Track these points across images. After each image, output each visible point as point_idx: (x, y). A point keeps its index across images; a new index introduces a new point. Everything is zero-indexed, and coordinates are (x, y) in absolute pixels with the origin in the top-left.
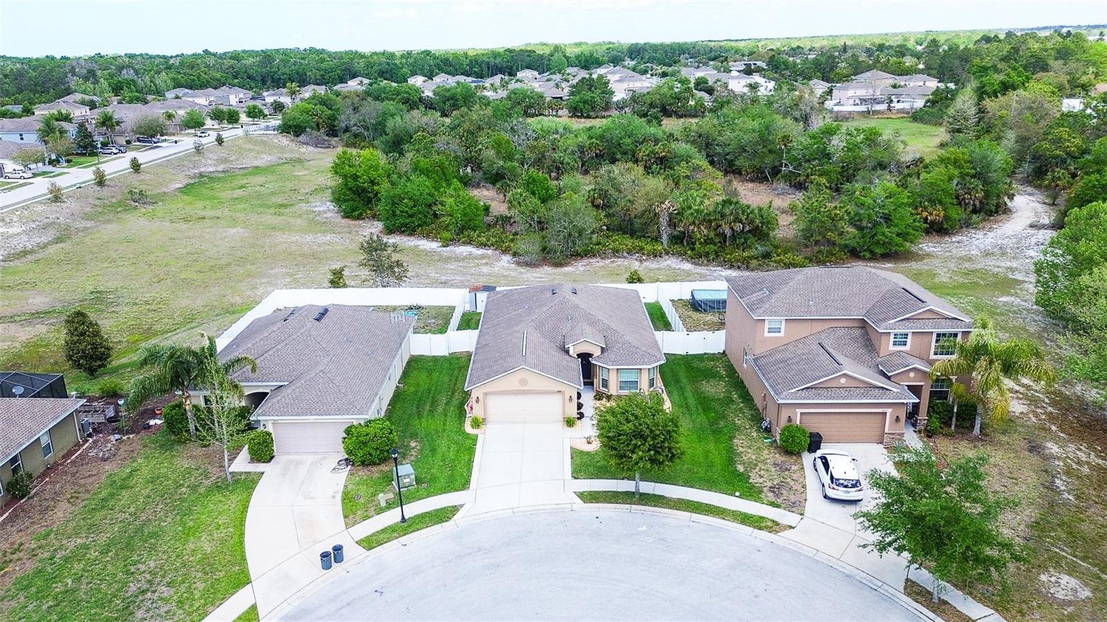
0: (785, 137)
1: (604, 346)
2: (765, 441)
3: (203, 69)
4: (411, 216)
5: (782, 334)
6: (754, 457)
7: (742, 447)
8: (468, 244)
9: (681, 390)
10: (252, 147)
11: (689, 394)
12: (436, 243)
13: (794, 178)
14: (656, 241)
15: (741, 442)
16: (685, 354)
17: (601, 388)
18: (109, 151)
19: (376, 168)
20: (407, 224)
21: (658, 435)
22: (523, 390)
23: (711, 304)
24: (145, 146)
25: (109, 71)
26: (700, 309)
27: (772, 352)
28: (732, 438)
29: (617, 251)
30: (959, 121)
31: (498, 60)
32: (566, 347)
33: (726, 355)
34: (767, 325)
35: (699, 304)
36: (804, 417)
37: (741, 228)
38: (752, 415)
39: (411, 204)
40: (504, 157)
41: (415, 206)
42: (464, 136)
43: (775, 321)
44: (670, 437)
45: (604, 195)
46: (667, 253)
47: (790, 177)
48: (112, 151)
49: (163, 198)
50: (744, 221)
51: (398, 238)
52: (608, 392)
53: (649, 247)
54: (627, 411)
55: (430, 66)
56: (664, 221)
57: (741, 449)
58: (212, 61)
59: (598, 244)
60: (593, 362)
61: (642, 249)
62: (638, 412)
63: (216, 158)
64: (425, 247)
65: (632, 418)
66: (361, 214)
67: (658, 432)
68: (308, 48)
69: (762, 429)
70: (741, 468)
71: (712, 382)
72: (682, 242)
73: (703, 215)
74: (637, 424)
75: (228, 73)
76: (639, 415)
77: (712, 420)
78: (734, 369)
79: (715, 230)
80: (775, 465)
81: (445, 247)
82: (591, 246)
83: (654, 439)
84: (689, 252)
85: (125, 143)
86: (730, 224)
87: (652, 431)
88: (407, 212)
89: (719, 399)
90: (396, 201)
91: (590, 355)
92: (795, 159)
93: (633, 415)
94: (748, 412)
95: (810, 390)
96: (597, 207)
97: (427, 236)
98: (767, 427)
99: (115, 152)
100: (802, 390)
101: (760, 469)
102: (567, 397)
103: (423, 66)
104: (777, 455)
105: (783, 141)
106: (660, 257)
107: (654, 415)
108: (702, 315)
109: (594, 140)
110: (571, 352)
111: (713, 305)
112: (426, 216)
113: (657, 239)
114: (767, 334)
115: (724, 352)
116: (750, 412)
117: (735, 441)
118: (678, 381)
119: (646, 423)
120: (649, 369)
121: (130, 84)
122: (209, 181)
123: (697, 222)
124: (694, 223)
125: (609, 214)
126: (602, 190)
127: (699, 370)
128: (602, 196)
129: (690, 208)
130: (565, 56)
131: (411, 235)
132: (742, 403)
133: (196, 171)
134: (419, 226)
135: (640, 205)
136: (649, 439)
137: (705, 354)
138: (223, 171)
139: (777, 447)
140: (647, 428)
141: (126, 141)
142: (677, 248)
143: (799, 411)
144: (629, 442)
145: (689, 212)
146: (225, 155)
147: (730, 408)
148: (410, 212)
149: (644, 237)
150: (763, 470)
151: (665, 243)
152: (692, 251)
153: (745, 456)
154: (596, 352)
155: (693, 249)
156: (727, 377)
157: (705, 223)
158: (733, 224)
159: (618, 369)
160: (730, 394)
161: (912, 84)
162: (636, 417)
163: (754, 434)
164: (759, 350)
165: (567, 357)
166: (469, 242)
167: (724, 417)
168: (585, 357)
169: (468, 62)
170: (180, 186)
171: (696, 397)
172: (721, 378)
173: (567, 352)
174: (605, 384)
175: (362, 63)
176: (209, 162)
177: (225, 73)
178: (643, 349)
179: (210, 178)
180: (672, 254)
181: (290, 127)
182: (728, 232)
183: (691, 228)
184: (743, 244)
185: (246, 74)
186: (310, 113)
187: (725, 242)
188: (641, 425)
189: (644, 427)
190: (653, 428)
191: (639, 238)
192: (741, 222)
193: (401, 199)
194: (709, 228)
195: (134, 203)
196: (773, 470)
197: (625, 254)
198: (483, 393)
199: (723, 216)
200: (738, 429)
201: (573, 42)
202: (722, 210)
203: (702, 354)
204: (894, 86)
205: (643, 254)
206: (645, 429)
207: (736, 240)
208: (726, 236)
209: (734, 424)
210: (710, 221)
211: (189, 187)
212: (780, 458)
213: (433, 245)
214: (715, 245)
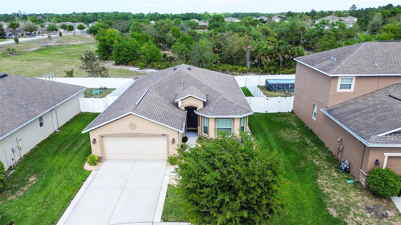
0: (302, 28)
1: (206, 101)
2: (349, 182)
3: (71, 18)
4: (126, 56)
5: (352, 90)
6: (342, 199)
7: (328, 187)
8: (152, 68)
9: (265, 137)
10: (75, 38)
11: (271, 139)
12: (137, 68)
13: (306, 46)
14: (244, 66)
15: (325, 182)
16: (265, 112)
17: (203, 134)
18: (11, 37)
19: (114, 36)
20: (124, 60)
21: (254, 188)
22: (134, 134)
23: (278, 86)
24: (29, 36)
25: (33, 17)
26: (272, 89)
27: (343, 105)
28: (316, 178)
29: (225, 70)
30: (375, 27)
31: (183, 16)
32: (176, 101)
33: (295, 114)
34: (340, 82)
35: (271, 86)
36: (392, 161)
37: (288, 57)
38: (327, 156)
39: (127, 50)
40: (176, 37)
41: (129, 51)
42: (162, 33)
43: (347, 78)
44: (268, 189)
45: (219, 46)
46: (249, 72)
47: (304, 45)
48: (13, 37)
49: (24, 53)
50: (290, 53)
51: (121, 66)
52: (208, 136)
53: (240, 68)
54: (214, 155)
55: (157, 18)
56: (248, 56)
57: (327, 190)
58: (75, 15)
59: (215, 67)
60: (197, 113)
61: (237, 69)
62: (227, 156)
63: (57, 40)
64: (132, 70)
65: (218, 164)
66: (107, 58)
67: (253, 185)
68: (112, 12)
69: (341, 169)
70: (334, 213)
71: (288, 131)
72: (257, 67)
73: (268, 51)
74: (225, 172)
75: (80, 20)
76: (229, 160)
77: (294, 161)
78: (303, 122)
79: (275, 58)
80: (369, 209)
81: (141, 69)
82: (212, 68)
83: (248, 192)
84: (261, 70)
85: (21, 35)
86: (283, 55)
87: (244, 183)
88: (125, 54)
89: (296, 143)
90: (120, 49)
91: (196, 108)
92: (307, 37)
93: (220, 160)
94: (323, 155)
95: (397, 134)
96: (215, 52)
97: (134, 65)
98: (346, 168)
99: (14, 37)
100: (390, 134)
101: (355, 215)
102: (171, 140)
103: (155, 18)
104: (366, 198)
105: (301, 29)
106: (246, 73)
107: (247, 160)
108: (273, 93)
109: (217, 32)
110: (180, 105)
111: (279, 87)
112: (134, 56)
113: (244, 65)
114: (339, 90)
115: (292, 111)
116: (324, 154)
117: (319, 181)
118: (261, 130)
119: (237, 172)
120: (240, 118)
121: (40, 21)
122: (50, 49)
123: (265, 54)
124: (264, 55)
125: (221, 55)
126: (218, 43)
127: (276, 123)
128: (218, 47)
129: (261, 48)
130: (209, 15)
131: (127, 65)
132: (316, 146)
133: (46, 45)
134: (130, 60)
135: (236, 48)
136: (241, 194)
137: (279, 113)
138: (58, 45)
139: (362, 189)
140: (238, 178)
141: (21, 34)
142: (255, 69)
143: (387, 155)
144: (213, 195)
145: (261, 50)
146: (61, 40)
147: (306, 150)
148: (126, 54)
149: (238, 65)
150: (358, 215)
151: (248, 66)
152: (262, 70)
153: (334, 198)
154: (200, 106)
155: (262, 69)
156: (299, 127)
157: (269, 55)
158: (284, 55)
159: (216, 119)
160: (304, 139)
161: (347, 20)
162: (225, 163)
163: (335, 174)
164: (332, 103)
165: (176, 109)
166: (153, 68)
167: (304, 158)
168: (190, 110)
169: (172, 17)
170: (35, 49)
171: (277, 141)
172: (294, 128)
173: (176, 105)
174: (206, 130)
175: (131, 16)
176: (53, 42)
177: (79, 19)
178: (236, 103)
179: (51, 47)
180: (252, 72)
181: (92, 31)
182: (281, 59)
183: (262, 57)
184: (289, 66)
185: (87, 20)
186: (102, 27)
187: (279, 65)
188: (230, 173)
189: (233, 177)
190: (247, 179)
191: (236, 65)
192: (288, 54)
193: (122, 48)
194: (271, 58)
195: (10, 55)
196: (369, 215)
197: (229, 72)
198: (99, 135)
199: (279, 51)
200: (318, 169)
201: (212, 13)
202: (278, 48)
203: (277, 113)
204: (340, 20)
205: (237, 72)
206: (235, 180)
207: (285, 64)
208: (280, 61)
209: (313, 164)
210: (272, 54)
211: (40, 50)
212: (371, 202)
213: (136, 69)
214: (274, 66)
